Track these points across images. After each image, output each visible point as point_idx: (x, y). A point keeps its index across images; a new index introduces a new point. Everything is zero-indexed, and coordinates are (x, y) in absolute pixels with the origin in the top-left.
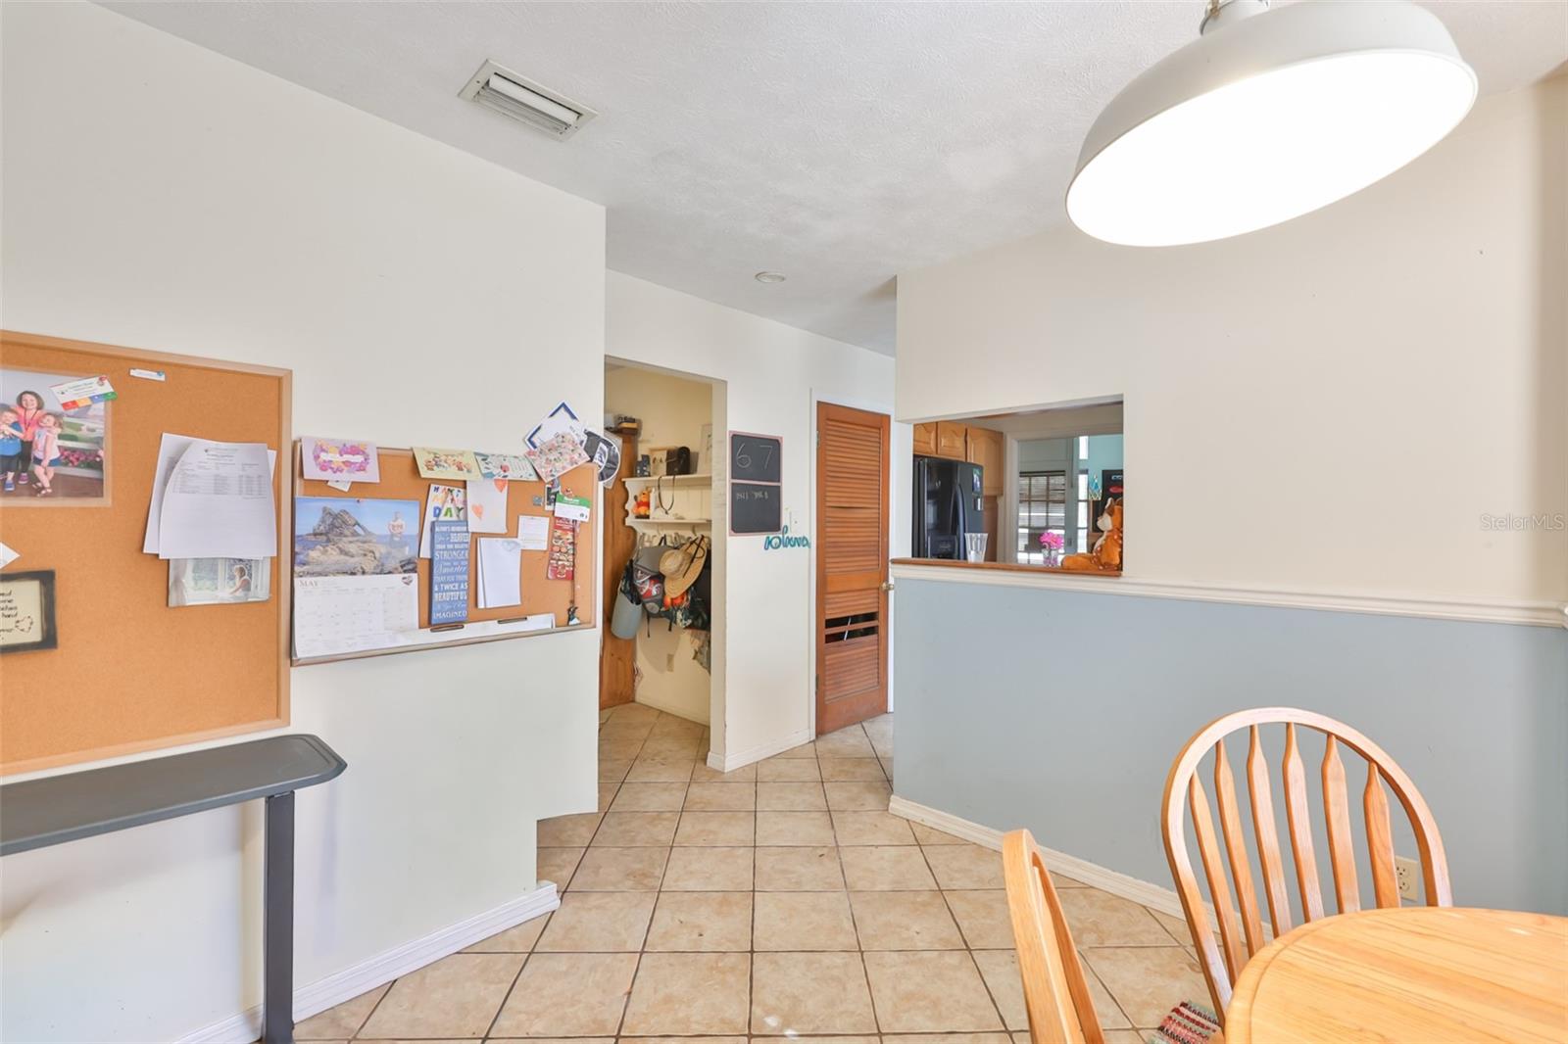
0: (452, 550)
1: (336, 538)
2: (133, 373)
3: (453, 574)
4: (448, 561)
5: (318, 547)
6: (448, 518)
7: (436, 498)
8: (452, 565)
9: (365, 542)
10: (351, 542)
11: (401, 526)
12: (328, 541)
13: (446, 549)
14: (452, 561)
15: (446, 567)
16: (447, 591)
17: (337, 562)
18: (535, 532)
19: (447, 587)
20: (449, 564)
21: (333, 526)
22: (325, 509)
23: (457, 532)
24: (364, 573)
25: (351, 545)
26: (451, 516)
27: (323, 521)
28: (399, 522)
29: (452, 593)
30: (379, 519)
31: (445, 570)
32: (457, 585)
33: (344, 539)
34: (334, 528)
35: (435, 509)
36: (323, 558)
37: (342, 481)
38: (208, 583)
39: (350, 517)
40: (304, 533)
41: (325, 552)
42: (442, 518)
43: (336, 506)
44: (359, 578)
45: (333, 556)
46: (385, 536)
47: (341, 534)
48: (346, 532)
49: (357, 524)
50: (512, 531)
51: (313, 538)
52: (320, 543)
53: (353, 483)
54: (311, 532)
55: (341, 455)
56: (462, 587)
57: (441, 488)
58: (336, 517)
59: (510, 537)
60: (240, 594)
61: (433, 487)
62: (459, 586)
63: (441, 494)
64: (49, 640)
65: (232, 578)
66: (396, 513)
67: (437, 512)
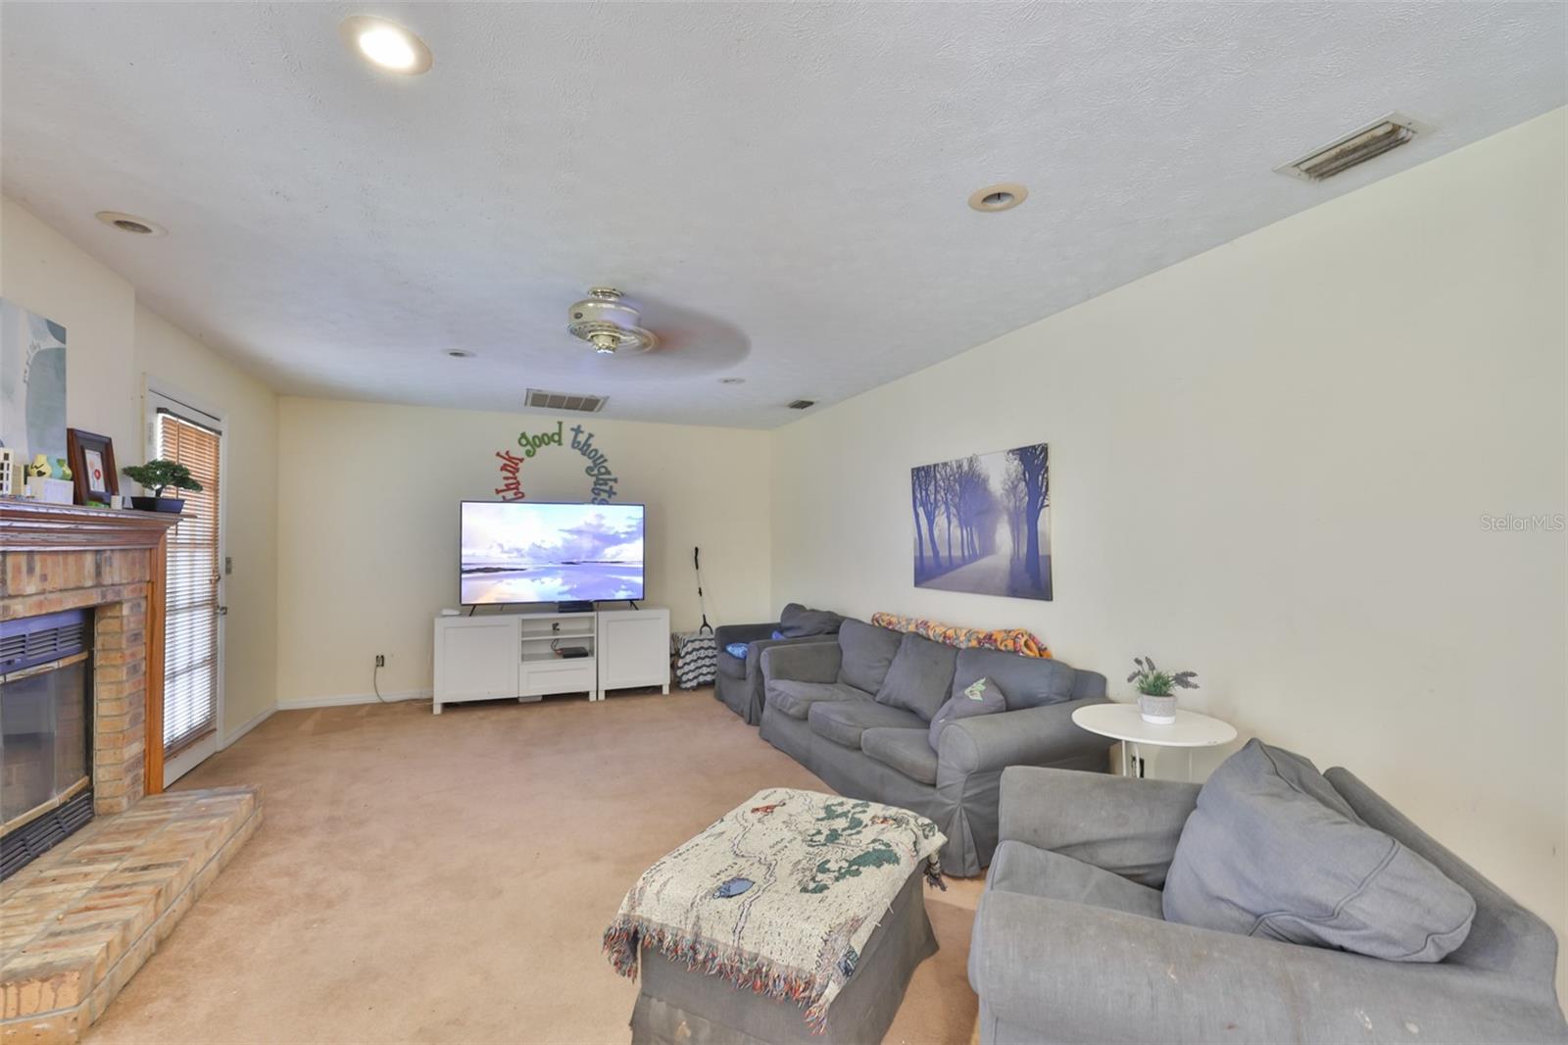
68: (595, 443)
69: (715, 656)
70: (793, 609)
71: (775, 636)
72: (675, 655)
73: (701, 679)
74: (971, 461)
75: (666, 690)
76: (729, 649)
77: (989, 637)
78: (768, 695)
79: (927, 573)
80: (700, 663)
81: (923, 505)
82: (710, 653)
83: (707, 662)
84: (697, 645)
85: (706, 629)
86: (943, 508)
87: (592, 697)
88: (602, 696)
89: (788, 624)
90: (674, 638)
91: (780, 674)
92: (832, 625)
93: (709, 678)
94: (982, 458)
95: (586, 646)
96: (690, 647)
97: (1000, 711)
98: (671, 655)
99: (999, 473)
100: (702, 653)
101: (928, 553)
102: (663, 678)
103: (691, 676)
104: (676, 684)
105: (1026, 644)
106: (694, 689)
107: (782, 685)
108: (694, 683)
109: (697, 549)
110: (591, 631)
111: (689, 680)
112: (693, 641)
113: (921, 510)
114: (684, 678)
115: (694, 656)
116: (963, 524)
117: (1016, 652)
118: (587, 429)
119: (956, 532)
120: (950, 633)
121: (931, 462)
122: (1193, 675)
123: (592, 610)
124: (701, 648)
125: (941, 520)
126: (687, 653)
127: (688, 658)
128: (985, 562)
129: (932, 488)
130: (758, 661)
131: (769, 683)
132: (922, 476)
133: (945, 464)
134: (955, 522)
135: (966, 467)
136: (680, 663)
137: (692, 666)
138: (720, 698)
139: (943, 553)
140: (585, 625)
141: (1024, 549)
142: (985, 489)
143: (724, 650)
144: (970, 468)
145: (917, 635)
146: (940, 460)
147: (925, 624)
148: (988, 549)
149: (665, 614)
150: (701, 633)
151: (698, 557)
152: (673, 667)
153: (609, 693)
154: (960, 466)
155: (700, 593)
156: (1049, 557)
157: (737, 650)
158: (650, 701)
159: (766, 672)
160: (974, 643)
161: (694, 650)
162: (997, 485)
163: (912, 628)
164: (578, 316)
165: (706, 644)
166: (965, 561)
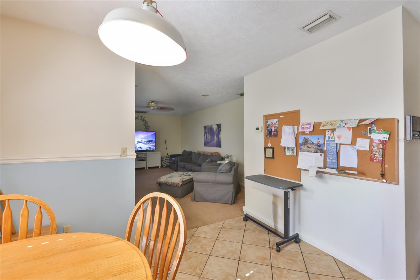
0: (331, 148)
1: (306, 144)
2: (280, 116)
3: (332, 155)
4: (330, 151)
5: (303, 146)
6: (332, 139)
7: (328, 134)
8: (331, 152)
9: (312, 145)
10: (309, 145)
11: (320, 141)
12: (305, 144)
13: (329, 148)
14: (331, 151)
15: (330, 153)
16: (330, 159)
17: (307, 149)
18: (363, 144)
19: (330, 158)
20: (330, 152)
21: (306, 141)
22: (304, 138)
23: (332, 143)
24: (312, 152)
25: (310, 146)
26: (333, 139)
27: (304, 140)
28: (319, 140)
29: (332, 160)
30: (314, 139)
31: (329, 154)
32: (333, 158)
33: (308, 144)
34: (306, 142)
35: (328, 137)
36: (304, 148)
37: (307, 131)
38: (289, 151)
39: (309, 139)
40: (301, 143)
41: (304, 147)
42: (330, 139)
43: (306, 137)
44: (311, 153)
45: (306, 148)
46: (317, 144)
47: (307, 143)
48: (309, 143)
49: (311, 141)
50: (354, 143)
51: (302, 144)
52: (303, 145)
53: (310, 132)
54: (302, 142)
55: (306, 126)
56: (335, 159)
57: (330, 131)
58: (306, 139)
59: (352, 145)
60: (292, 154)
61: (327, 131)
62: (334, 158)
63: (330, 133)
64: (273, 157)
65: (291, 151)
66: (318, 138)
67: (329, 138)
68: (145, 119)
69: (169, 161)
70: (185, 151)
71: (181, 156)
72: (162, 161)
73: (167, 165)
74: (211, 125)
75: (160, 167)
76: (172, 159)
77: (212, 153)
78: (179, 165)
79: (206, 144)
80: (167, 162)
81: (205, 132)
82: (168, 160)
83: (168, 162)
84: (166, 159)
85: (168, 156)
86: (208, 133)
87: (145, 169)
88: (147, 168)
89: (184, 154)
90: (161, 158)
91: (181, 161)
92: (190, 153)
93: (168, 165)
94: (213, 125)
95: (144, 159)
96: (164, 159)
97: (211, 162)
98: (161, 161)
99: (215, 128)
100: (167, 160)
101: (206, 140)
102: (159, 165)
103: (165, 164)
104: (162, 166)
105: (217, 154)
106: (165, 167)
107: (181, 163)
108: (165, 166)
109: (166, 140)
110: (145, 156)
111: (165, 165)
112: (165, 158)
113: (205, 133)
114: (163, 165)
115: (165, 161)
116: (211, 136)
117: (215, 155)
118: (144, 116)
119: (210, 137)
120: (208, 153)
121: (206, 125)
122: (232, 156)
123: (145, 152)
124: (167, 159)
125: (208, 135)
126: (164, 160)
127: (164, 161)
128: (213, 142)
129: (206, 129)
130: (177, 159)
131: (179, 163)
132: (205, 127)
133: (208, 126)
134: (209, 135)
135: (211, 126)
136: (163, 162)
137: (165, 163)
138: (171, 168)
139: (208, 140)
140: (144, 155)
141: (218, 140)
142: (213, 130)
143: (171, 159)
144: (211, 127)
145: (203, 154)
146: (207, 125)
147: (204, 152)
148: (214, 140)
149: (160, 153)
150: (167, 156)
151: (166, 142)
152: (161, 163)
153: (149, 168)
154: (210, 126)
155: (167, 149)
156: (221, 141)
157: (173, 159)
158: (157, 169)
159: (178, 161)
160: (210, 154)
161: (165, 159)
162: (215, 129)
163: (203, 153)
164: (148, 105)
165: (168, 158)
166: (211, 142)
